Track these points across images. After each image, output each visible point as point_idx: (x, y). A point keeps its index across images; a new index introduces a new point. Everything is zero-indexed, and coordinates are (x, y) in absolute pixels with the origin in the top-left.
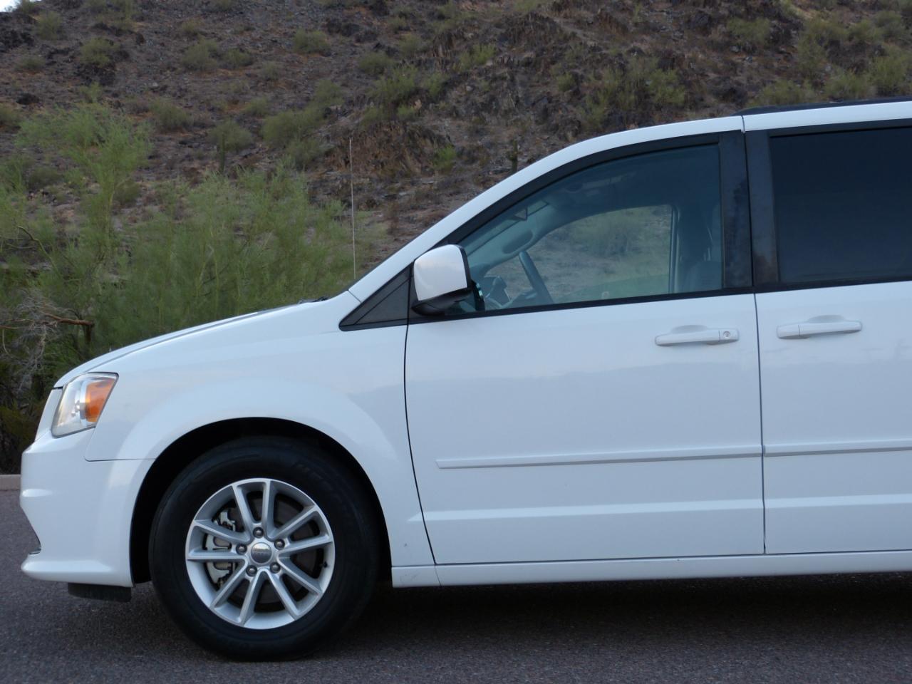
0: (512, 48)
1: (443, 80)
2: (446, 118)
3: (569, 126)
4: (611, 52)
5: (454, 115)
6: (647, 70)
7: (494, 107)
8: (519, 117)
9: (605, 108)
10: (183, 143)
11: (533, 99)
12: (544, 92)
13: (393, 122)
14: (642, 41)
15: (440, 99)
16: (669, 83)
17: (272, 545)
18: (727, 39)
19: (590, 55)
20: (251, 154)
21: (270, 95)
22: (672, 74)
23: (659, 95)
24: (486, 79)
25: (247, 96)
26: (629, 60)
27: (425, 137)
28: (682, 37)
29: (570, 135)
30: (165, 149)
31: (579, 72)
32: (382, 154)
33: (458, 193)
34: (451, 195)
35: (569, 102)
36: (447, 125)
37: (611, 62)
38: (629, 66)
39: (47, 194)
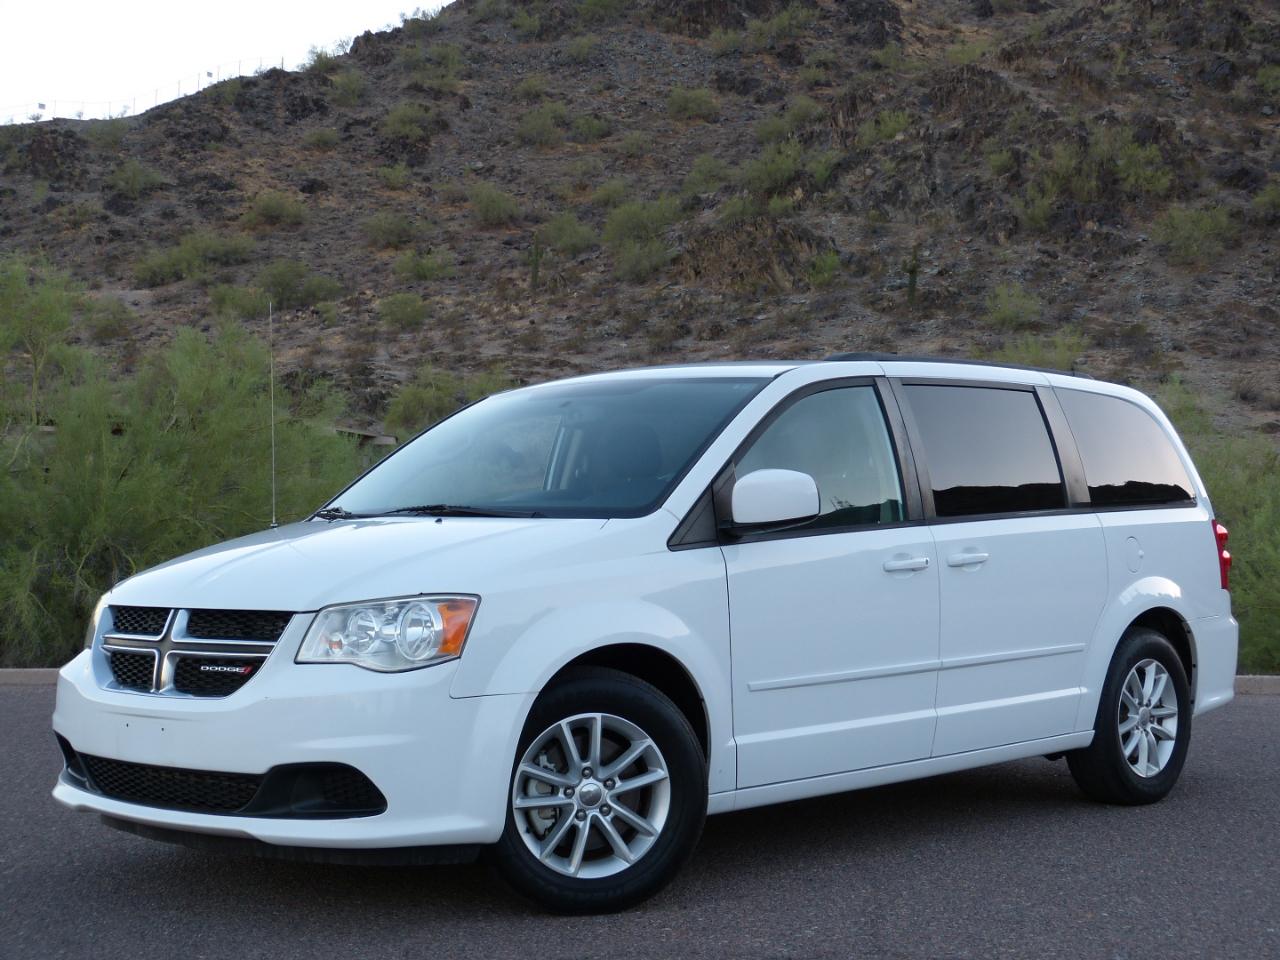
0: (938, 114)
1: (835, 161)
2: (834, 212)
3: (1000, 224)
4: (1069, 120)
5: (846, 208)
6: (1118, 145)
7: (901, 197)
8: (933, 211)
9: (1054, 199)
10: (507, 243)
11: (955, 186)
12: (971, 176)
13: (759, 218)
14: (1125, 101)
15: (829, 186)
16: (1150, 162)
17: (601, 785)
18: (1254, 97)
19: (1040, 125)
20: (588, 259)
21: (631, 177)
22: (1152, 150)
23: (1132, 180)
24: (892, 159)
25: (600, 179)
26: (1095, 130)
27: (800, 239)
28: (1188, 95)
29: (1001, 236)
30: (483, 252)
31: (1022, 148)
32: (741, 263)
33: (834, 317)
34: (826, 319)
35: (1006, 190)
36: (834, 222)
37: (1068, 134)
38: (1091, 140)
39: (317, 313)
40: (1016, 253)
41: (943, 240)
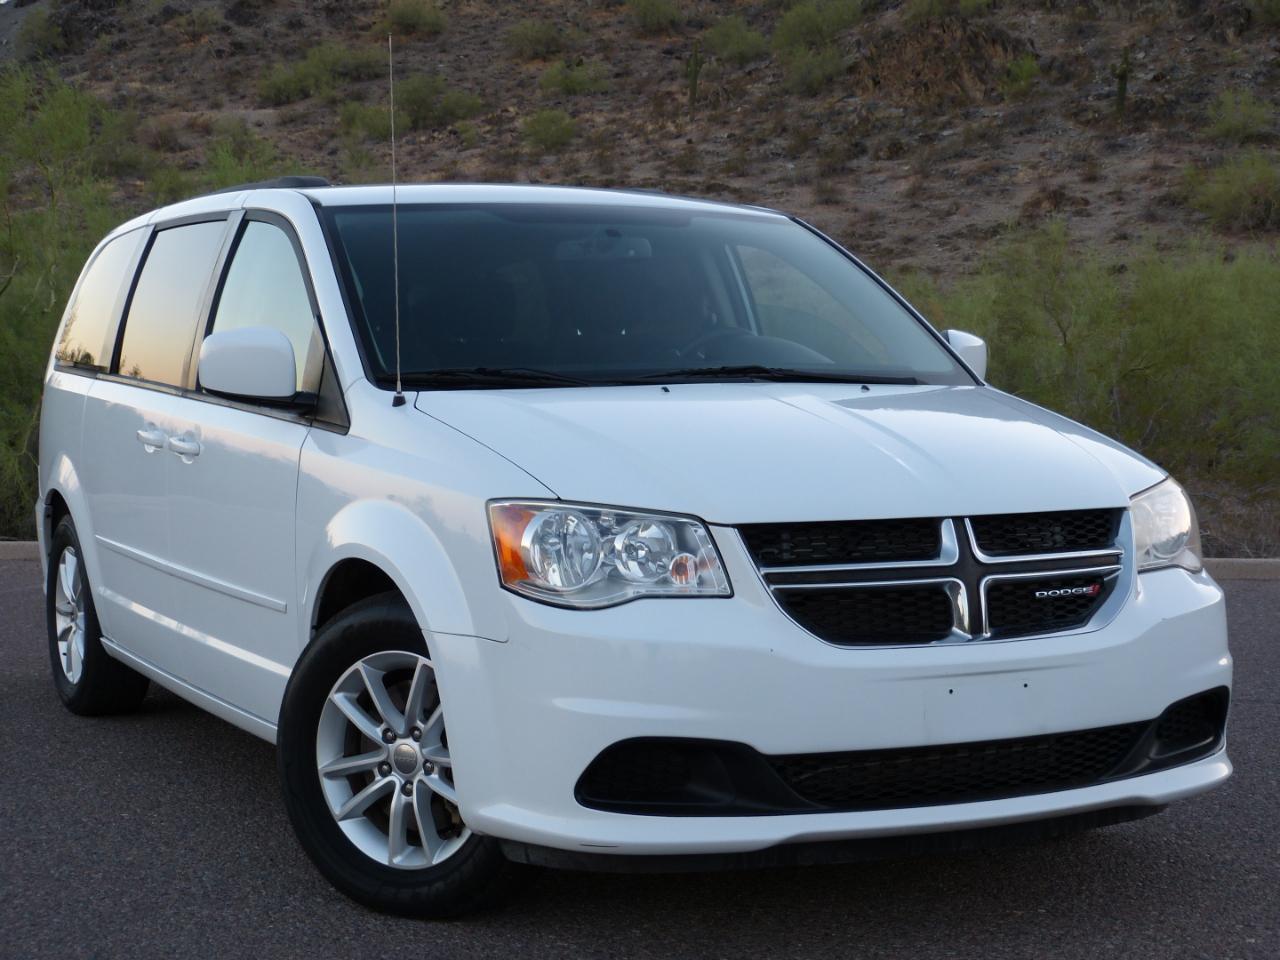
2: (1034, 10)
3: (1229, 19)
5: (1049, 5)
10: (669, 52)
13: (947, 19)
20: (756, 69)
27: (994, 42)
29: (1230, 33)
30: (642, 62)
32: (926, 71)
33: (1031, 131)
34: (1021, 134)
36: (1033, 22)
39: (455, 133)
40: (1247, 52)
41: (1160, 39)
